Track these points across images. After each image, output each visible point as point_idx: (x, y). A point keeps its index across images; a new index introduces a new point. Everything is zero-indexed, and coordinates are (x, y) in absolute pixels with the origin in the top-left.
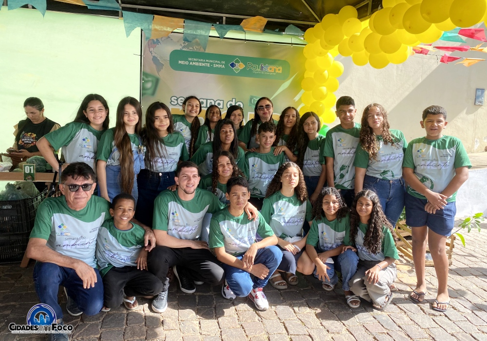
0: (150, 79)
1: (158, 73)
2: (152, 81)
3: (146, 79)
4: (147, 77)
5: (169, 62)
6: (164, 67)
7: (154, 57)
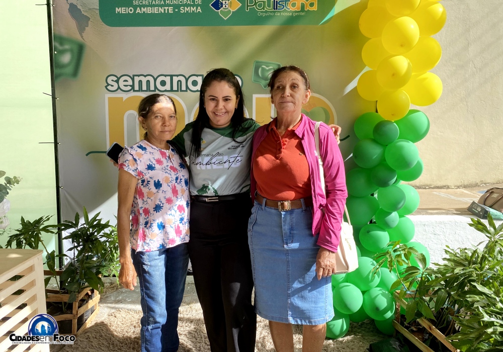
0: (67, 47)
1: (81, 34)
2: (71, 51)
3: (60, 48)
4: (61, 44)
5: (98, 12)
6: (90, 22)
7: (72, 5)
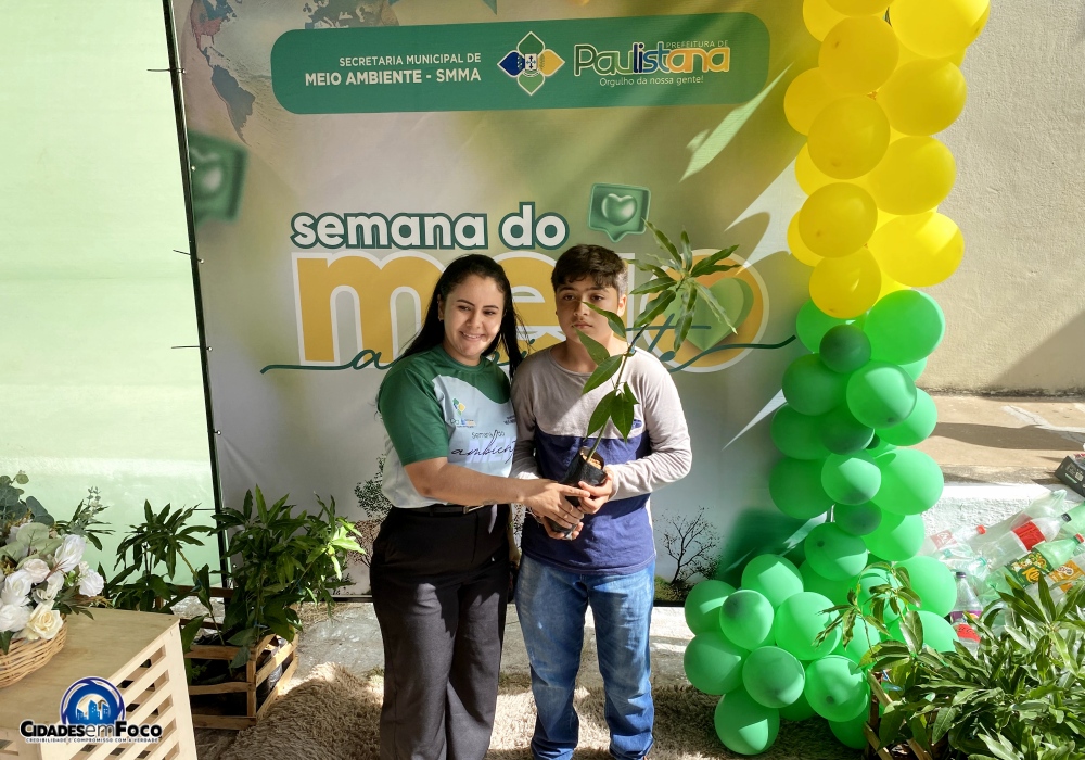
1: (238, 130)
2: (222, 164)
3: (202, 159)
4: (203, 151)
5: (269, 83)
6: (254, 106)
7: (217, 69)
